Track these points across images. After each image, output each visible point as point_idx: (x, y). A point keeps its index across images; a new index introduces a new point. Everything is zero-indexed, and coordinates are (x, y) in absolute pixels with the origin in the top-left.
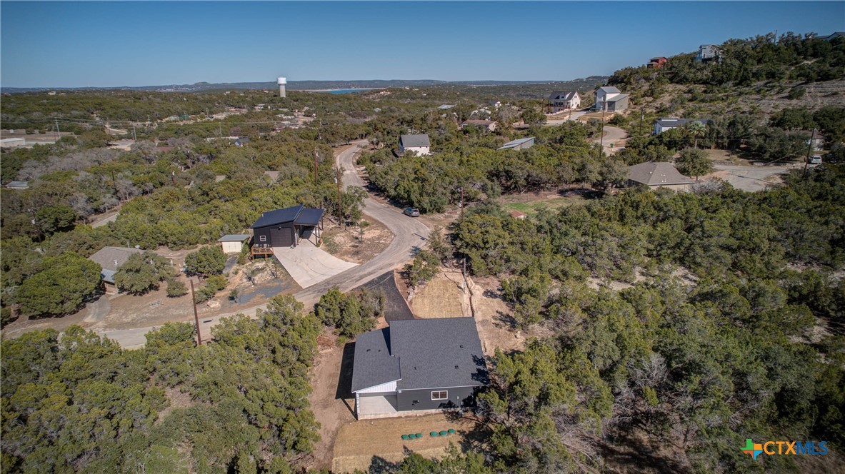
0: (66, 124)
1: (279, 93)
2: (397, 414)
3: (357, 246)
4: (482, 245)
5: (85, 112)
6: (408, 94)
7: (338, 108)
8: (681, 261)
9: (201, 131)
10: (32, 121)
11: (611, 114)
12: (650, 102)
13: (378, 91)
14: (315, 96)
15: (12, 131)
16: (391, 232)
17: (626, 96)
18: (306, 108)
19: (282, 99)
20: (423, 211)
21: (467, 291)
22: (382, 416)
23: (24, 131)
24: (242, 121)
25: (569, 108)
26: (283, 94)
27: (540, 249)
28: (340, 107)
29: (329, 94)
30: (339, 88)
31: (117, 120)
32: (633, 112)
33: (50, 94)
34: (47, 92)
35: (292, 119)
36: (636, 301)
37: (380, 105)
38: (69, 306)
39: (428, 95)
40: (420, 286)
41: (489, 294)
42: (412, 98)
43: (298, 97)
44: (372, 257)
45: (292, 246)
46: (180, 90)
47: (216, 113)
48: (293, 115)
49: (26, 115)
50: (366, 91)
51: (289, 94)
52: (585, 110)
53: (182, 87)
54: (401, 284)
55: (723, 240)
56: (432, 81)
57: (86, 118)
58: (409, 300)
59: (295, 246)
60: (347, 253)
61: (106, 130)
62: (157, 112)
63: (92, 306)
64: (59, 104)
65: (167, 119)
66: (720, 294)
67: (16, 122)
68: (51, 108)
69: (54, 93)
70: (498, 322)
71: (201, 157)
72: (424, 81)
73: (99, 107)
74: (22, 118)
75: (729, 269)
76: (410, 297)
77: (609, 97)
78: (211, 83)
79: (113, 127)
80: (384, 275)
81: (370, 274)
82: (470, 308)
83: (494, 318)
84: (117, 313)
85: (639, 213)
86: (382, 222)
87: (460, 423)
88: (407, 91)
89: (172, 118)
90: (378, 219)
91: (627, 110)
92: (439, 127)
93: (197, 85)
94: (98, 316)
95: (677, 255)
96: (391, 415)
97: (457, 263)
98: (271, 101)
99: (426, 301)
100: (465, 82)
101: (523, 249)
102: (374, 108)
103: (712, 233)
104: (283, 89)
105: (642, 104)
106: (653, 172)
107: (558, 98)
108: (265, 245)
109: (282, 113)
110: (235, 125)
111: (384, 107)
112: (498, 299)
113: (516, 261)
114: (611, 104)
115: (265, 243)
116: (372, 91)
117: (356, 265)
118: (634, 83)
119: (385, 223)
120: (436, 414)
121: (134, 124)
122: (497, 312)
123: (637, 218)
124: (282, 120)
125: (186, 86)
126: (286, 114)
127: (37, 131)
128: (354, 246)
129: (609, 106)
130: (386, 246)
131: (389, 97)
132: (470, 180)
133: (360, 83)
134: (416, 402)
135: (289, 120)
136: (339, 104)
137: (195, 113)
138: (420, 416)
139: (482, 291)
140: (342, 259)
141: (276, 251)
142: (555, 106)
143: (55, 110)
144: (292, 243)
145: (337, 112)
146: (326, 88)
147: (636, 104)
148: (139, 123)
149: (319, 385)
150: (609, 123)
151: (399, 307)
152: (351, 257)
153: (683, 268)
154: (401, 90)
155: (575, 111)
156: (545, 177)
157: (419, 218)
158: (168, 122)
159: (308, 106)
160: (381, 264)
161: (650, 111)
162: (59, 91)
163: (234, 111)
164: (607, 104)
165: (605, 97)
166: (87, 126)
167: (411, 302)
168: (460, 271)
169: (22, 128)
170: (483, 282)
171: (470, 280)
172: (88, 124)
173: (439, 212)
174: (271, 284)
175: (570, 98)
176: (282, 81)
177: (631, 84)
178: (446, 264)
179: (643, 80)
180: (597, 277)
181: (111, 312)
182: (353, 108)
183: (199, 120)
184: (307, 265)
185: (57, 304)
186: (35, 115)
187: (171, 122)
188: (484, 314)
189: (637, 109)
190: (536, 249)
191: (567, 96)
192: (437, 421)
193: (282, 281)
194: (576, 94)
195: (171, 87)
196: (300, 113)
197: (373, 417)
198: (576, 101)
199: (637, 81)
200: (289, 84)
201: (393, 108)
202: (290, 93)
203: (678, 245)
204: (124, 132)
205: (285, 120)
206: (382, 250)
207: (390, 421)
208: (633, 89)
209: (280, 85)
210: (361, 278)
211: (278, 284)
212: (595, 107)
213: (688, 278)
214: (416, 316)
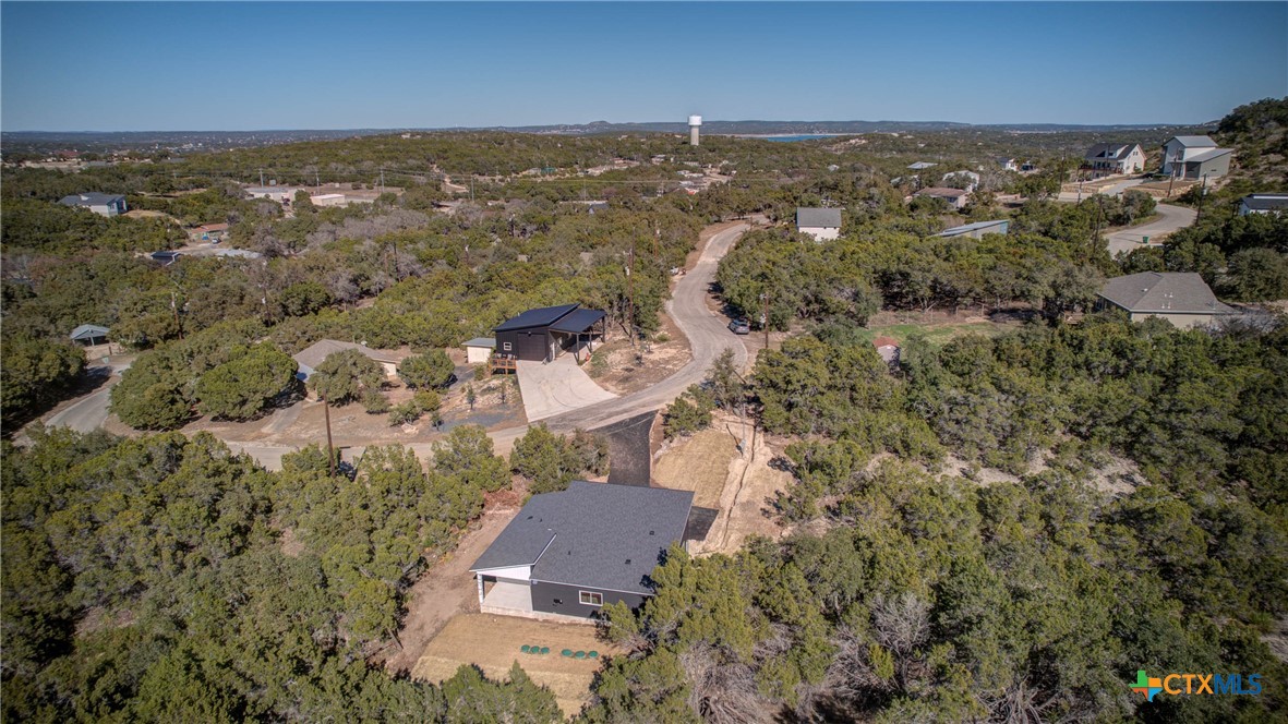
0: (398, 177)
1: (690, 137)
2: (532, 614)
3: (631, 370)
4: (782, 385)
5: (424, 161)
6: (894, 143)
7: (772, 163)
8: (1129, 449)
9: (552, 191)
10: (360, 172)
11: (1188, 185)
12: (1276, 164)
13: (847, 139)
14: (742, 146)
15: (337, 185)
16: (691, 354)
17: (1229, 154)
18: (725, 162)
19: (692, 148)
20: (755, 327)
21: (747, 455)
22: (512, 613)
23: (350, 185)
24: (622, 179)
25: (1120, 172)
26: (695, 141)
27: (881, 403)
28: (777, 162)
29: (764, 141)
30: (796, 132)
31: (460, 173)
32: (1234, 181)
33: (404, 136)
34: (401, 134)
35: (698, 178)
36: (994, 507)
37: (839, 160)
38: (249, 408)
39: (928, 145)
40: (683, 438)
41: (778, 463)
42: (901, 151)
43: (717, 143)
44: (644, 387)
45: (545, 360)
46: (568, 132)
47: (594, 166)
48: (702, 172)
49: (357, 164)
50: (830, 137)
51: (704, 141)
52: (1143, 177)
53: (571, 127)
54: (657, 432)
55: (1211, 421)
56: (947, 124)
57: (423, 169)
58: (656, 456)
59: (549, 361)
60: (613, 378)
61: (442, 187)
62: (511, 163)
63: (279, 414)
64: (398, 150)
65: (524, 173)
66: (1150, 516)
67: (345, 174)
68: (386, 155)
69: (408, 136)
70: (768, 507)
71: (528, 229)
72: (933, 123)
73: (442, 155)
74: (352, 168)
75: (1221, 475)
76: (660, 452)
77: (1190, 154)
78: (612, 122)
79: (452, 182)
80: (641, 416)
81: (625, 411)
82: (739, 478)
83: (768, 501)
84: (301, 425)
85: (1080, 359)
86: (689, 337)
87: (612, 645)
88: (895, 140)
89: (532, 172)
90: (686, 332)
91: (1224, 178)
92: (871, 198)
93: (592, 125)
94: (278, 427)
95: (1121, 439)
96: (524, 615)
97: (754, 410)
98: (676, 151)
99: (680, 461)
100: (1003, 127)
101: (852, 399)
102: (829, 164)
103: (1189, 406)
104: (695, 133)
105: (1258, 167)
106: (1149, 289)
107: (1102, 155)
108: (510, 356)
109: (687, 168)
110: (611, 184)
111: (845, 164)
112: (788, 473)
113: (832, 418)
114: (1193, 167)
115: (509, 352)
116: (837, 138)
117: (614, 396)
118: (1252, 128)
119: (692, 341)
120: (585, 625)
121: (481, 179)
122: (776, 492)
123: (1077, 366)
124: (683, 178)
125: (578, 126)
126: (693, 170)
127: (364, 186)
128: (627, 370)
129: (1187, 170)
130: (672, 372)
131: (863, 148)
132: (836, 284)
133: (829, 125)
134: (557, 601)
135: (691, 179)
136: (775, 157)
137: (564, 165)
138: (564, 624)
139: (771, 456)
140: (602, 386)
141: (520, 365)
142: (1094, 168)
143: (391, 159)
144: (545, 356)
145: (768, 169)
146: (775, 133)
147: (1244, 167)
148: (487, 178)
149: (464, 557)
150: (1179, 200)
151: (636, 465)
152: (616, 385)
153: (1131, 461)
154: (884, 137)
155: (1129, 178)
156: (961, 287)
157: (747, 337)
158: (524, 176)
159: (728, 159)
160: (647, 399)
161: (1271, 179)
162: (414, 133)
163: (620, 165)
164: (1184, 166)
165: (1181, 153)
166: (422, 179)
167: (657, 461)
168: (752, 422)
169: (349, 181)
170: (778, 443)
171: (760, 438)
172: (422, 178)
173: (779, 329)
174: (493, 411)
175: (1124, 155)
176: (696, 120)
177: (1247, 130)
178: (736, 410)
179: (1273, 123)
180: (964, 459)
181: (295, 423)
182: (795, 164)
183: (567, 175)
184: (552, 389)
185: (235, 405)
186: (367, 165)
187: (529, 177)
188: (754, 493)
189: (1246, 176)
190: (874, 401)
191: (1119, 152)
192: (582, 635)
193: (508, 408)
194: (1137, 149)
195: (557, 127)
196: (714, 170)
197: (500, 612)
198: (1136, 160)
199: (1261, 125)
200: (703, 127)
201: (858, 165)
202: (707, 138)
203: (1125, 421)
204: (462, 189)
205: (687, 179)
206: (663, 378)
207: (520, 623)
208: (1249, 139)
209: (691, 127)
210: (610, 416)
211: (501, 411)
212: (1161, 171)
213: (1132, 480)
214: (654, 481)
